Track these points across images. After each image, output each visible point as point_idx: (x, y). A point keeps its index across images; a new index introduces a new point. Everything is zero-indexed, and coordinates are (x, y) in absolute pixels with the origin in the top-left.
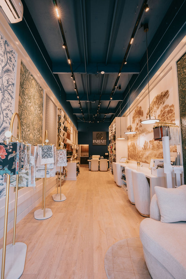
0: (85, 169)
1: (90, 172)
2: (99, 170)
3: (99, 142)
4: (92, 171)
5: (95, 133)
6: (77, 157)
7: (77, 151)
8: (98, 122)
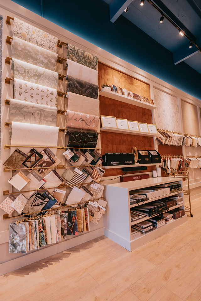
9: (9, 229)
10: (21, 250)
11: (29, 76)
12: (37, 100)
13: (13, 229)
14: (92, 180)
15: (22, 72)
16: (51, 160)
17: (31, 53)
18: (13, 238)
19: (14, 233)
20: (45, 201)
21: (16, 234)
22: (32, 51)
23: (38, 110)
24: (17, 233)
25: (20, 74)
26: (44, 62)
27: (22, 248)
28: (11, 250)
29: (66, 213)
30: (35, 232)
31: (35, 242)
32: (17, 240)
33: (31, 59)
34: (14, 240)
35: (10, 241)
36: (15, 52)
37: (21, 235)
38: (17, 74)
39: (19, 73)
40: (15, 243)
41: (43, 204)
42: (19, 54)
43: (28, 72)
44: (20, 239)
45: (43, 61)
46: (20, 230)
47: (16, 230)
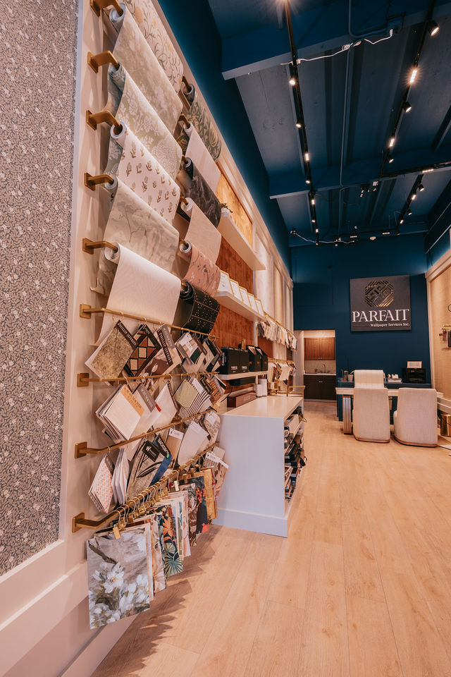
0: (325, 422)
1: (349, 441)
2: (394, 437)
3: (378, 316)
4: (359, 440)
5: (358, 286)
6: (291, 377)
7: (290, 352)
8: (373, 238)
9: (86, 557)
10: (133, 605)
11: (142, 129)
12: (150, 199)
13: (100, 554)
14: (210, 404)
15: (133, 114)
16: (167, 357)
17: (148, 73)
18: (104, 581)
19: (106, 565)
20: (157, 461)
21: (113, 564)
22: (150, 68)
23: (155, 226)
24: (115, 563)
25: (127, 115)
26: (161, 108)
27: (135, 598)
28: (96, 618)
29: (192, 484)
30: (159, 544)
31: (160, 571)
32: (117, 579)
33: (143, 87)
34: (105, 585)
35: (90, 593)
36: (122, 50)
37: (129, 564)
38: (123, 112)
39: (127, 111)
40: (111, 594)
41: (154, 469)
42: (127, 59)
43: (143, 118)
44: (128, 574)
45: (162, 106)
46: (125, 550)
47: (110, 555)
